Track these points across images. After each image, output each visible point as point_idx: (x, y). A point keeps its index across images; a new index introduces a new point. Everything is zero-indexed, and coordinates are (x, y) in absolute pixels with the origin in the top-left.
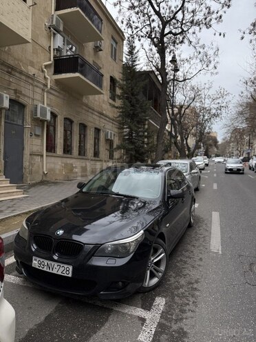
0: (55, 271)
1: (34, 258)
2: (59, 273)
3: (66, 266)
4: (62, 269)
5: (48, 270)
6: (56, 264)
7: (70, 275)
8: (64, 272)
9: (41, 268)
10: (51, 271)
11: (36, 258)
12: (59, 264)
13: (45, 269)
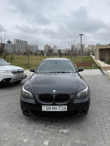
0: (58, 110)
1: (43, 106)
2: (60, 110)
3: (64, 106)
4: (61, 108)
5: (53, 110)
6: (58, 107)
7: (66, 110)
8: (63, 109)
9: (48, 110)
10: (55, 110)
11: (44, 106)
12: (60, 106)
13: (51, 110)
